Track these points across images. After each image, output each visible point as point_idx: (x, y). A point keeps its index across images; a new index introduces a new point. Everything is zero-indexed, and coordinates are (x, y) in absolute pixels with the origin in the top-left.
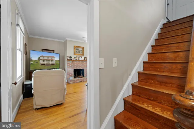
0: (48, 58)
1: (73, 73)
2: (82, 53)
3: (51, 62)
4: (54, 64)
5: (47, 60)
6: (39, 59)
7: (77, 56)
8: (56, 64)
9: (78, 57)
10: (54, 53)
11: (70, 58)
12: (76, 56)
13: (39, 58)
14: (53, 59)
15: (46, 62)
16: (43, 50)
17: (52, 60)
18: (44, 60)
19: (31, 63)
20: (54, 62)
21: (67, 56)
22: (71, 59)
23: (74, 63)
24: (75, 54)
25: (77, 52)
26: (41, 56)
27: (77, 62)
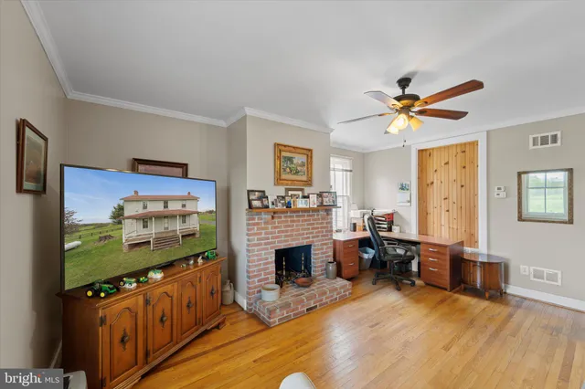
0: (166, 207)
1: (272, 267)
2: (304, 178)
3: (178, 227)
4: (193, 235)
5: (159, 217)
6: (119, 215)
7: (287, 190)
8: (204, 232)
9: (290, 193)
10: (185, 175)
11: (260, 199)
12: (281, 191)
13: (121, 209)
14: (190, 207)
15: (154, 229)
16: (138, 164)
17: (184, 216)
18: (145, 220)
19: (67, 246)
20: (193, 224)
21: (249, 191)
22: (265, 203)
23: (276, 220)
24: (278, 181)
25: (288, 170)
26: (127, 200)
27: (290, 216)
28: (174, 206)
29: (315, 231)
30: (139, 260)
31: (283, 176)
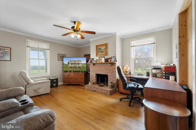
1: (95, 78)
2: (105, 53)
3: (77, 65)
4: (80, 67)
5: (74, 64)
6: (68, 63)
7: (99, 58)
8: (83, 67)
9: (100, 58)
13: (69, 62)
14: (80, 62)
15: (73, 66)
17: (78, 64)
18: (72, 64)
19: (64, 66)
20: (80, 65)
21: (90, 59)
22: (92, 61)
24: (97, 55)
25: (100, 52)
26: (70, 61)
27: (99, 65)
28: (76, 62)
29: (108, 71)
30: (71, 69)
31: (99, 54)
